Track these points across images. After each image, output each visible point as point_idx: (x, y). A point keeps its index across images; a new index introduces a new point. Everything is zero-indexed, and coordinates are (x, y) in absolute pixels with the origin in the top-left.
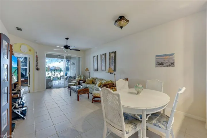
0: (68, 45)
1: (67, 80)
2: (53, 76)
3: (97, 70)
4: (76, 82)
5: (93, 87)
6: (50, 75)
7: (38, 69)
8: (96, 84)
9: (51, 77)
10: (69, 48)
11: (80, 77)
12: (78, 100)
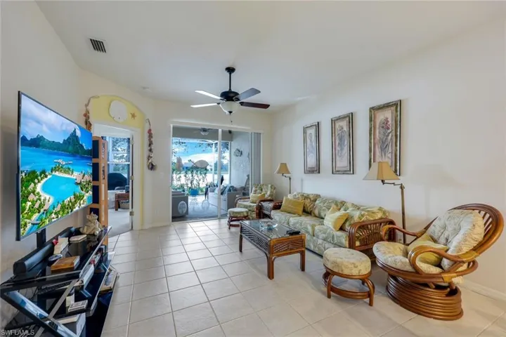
0: (233, 90)
1: (225, 196)
2: (190, 185)
3: (316, 170)
4: (250, 206)
5: (313, 227)
6: (183, 181)
7: (152, 167)
8: (323, 218)
9: (185, 187)
10: (238, 100)
11: (262, 190)
12: (271, 275)
